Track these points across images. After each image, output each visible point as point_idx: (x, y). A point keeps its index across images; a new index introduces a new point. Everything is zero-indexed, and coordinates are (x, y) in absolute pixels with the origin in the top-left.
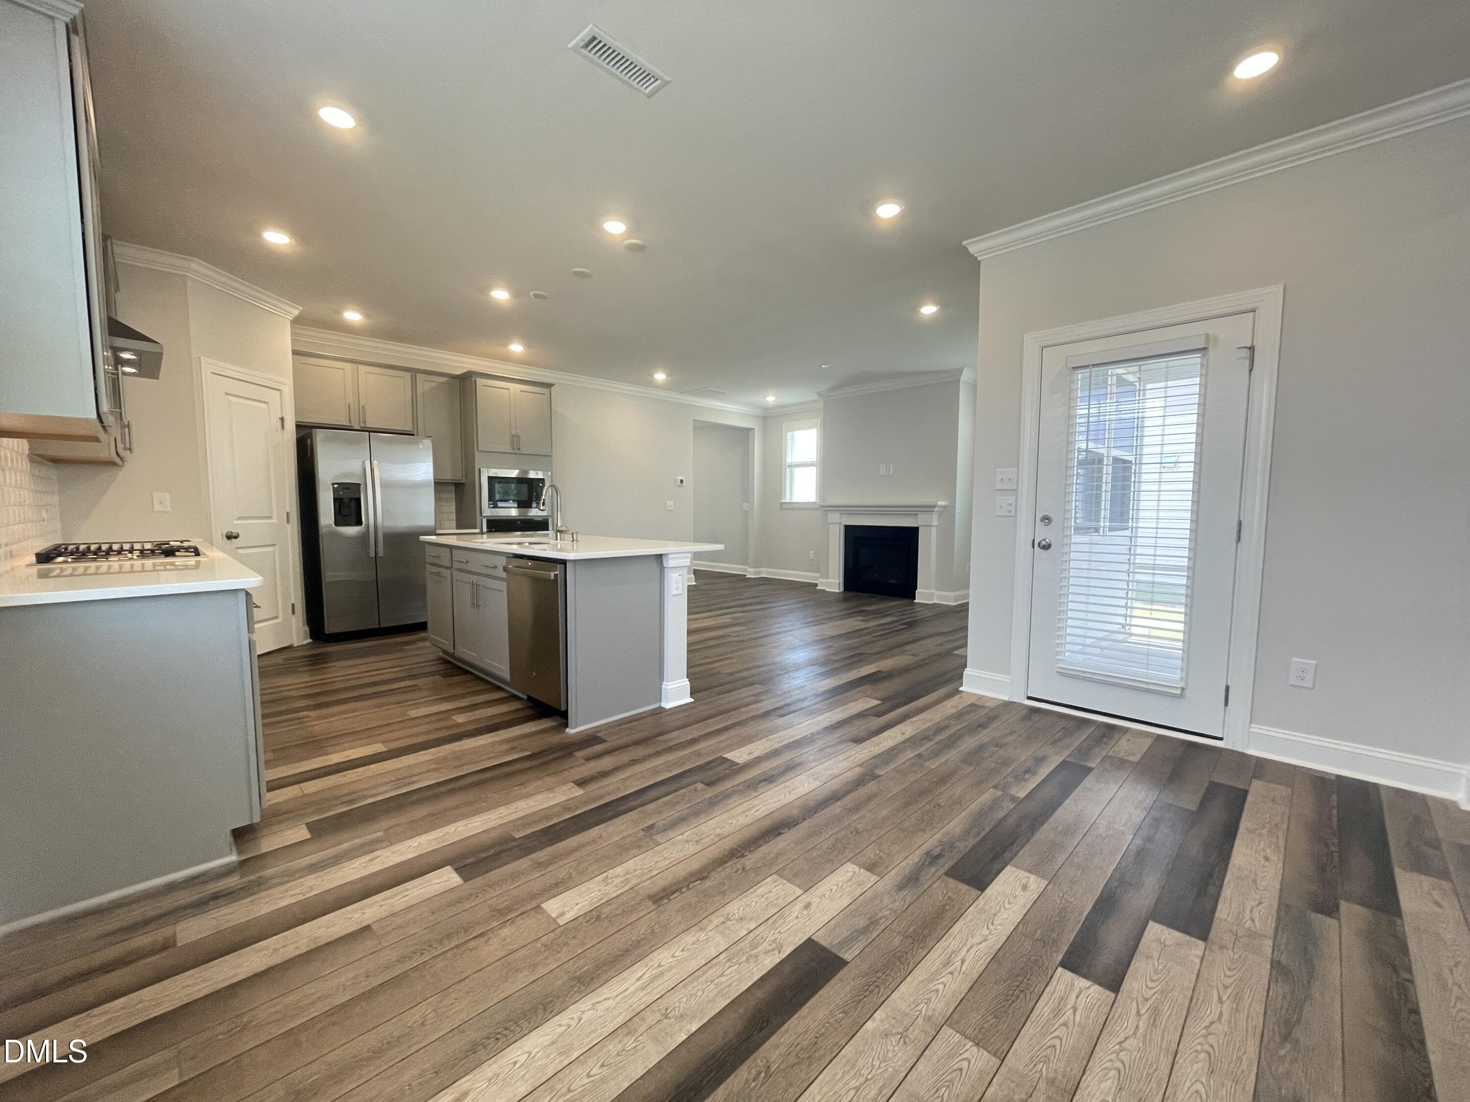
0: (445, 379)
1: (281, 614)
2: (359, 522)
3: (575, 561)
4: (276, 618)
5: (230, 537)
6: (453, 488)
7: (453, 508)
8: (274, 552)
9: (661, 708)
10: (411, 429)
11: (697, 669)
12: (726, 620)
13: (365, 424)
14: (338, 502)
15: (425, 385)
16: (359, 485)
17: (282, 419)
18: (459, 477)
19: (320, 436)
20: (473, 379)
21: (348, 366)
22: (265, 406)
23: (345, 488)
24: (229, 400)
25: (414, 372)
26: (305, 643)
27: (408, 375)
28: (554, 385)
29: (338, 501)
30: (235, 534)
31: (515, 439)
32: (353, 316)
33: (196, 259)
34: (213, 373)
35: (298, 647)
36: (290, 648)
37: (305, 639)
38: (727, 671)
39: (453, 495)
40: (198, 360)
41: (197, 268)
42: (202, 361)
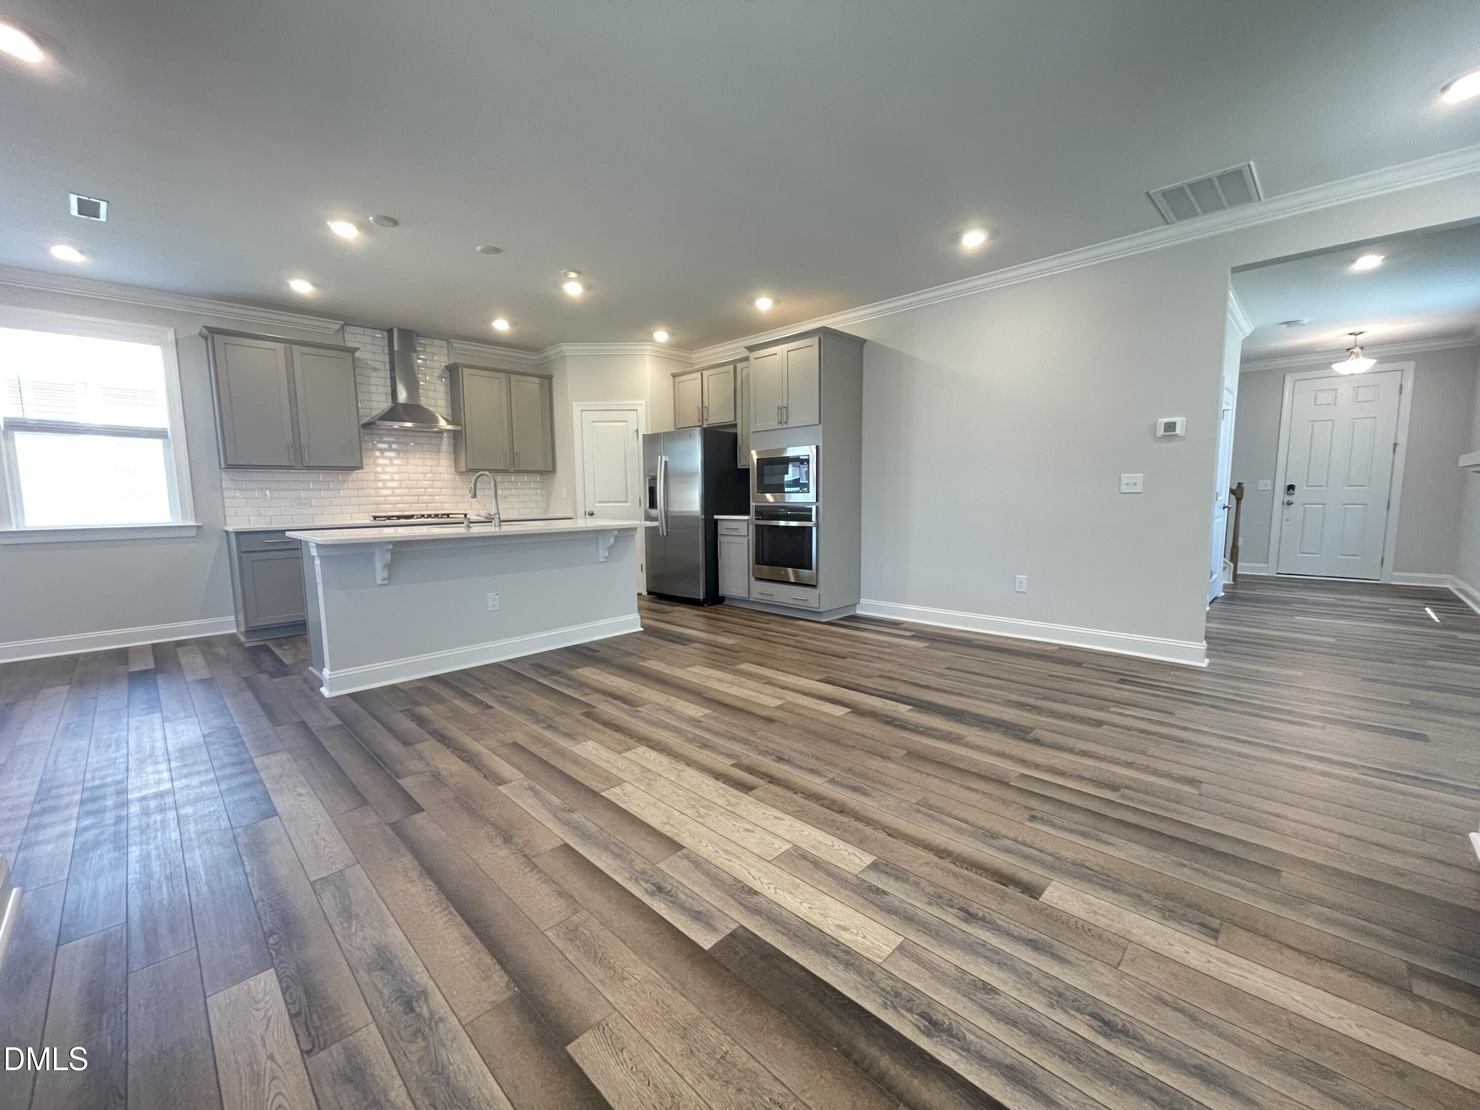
5: (590, 514)
10: (733, 420)
13: (708, 422)
15: (742, 372)
16: (656, 477)
17: (637, 431)
21: (699, 374)
22: (623, 424)
25: (734, 363)
27: (732, 368)
31: (781, 412)
32: (659, 335)
34: (582, 411)
40: (572, 405)
41: (567, 348)
42: (574, 404)
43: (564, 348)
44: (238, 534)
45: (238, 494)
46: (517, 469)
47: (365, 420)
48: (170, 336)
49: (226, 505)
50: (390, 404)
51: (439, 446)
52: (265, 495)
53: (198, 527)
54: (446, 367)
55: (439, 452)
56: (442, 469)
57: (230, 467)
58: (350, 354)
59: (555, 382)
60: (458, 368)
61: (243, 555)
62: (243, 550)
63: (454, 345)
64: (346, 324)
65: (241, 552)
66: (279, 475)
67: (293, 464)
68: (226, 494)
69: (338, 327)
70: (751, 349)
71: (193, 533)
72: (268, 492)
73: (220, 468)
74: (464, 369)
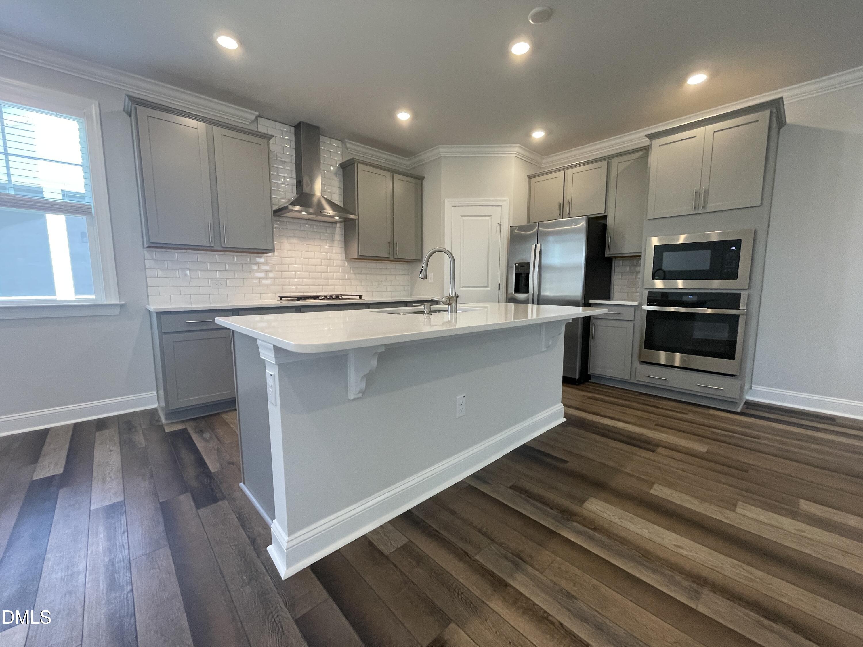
0: (639, 154)
2: (526, 292)
13: (569, 215)
15: (618, 166)
16: (529, 263)
17: (500, 225)
21: (562, 173)
22: (488, 218)
23: (522, 266)
24: (465, 219)
25: (610, 158)
27: (604, 163)
29: (517, 275)
31: (699, 196)
32: (538, 134)
33: (440, 146)
34: (452, 206)
40: (444, 202)
41: (443, 150)
42: (446, 201)
43: (441, 150)
44: (160, 314)
45: (160, 273)
46: (396, 257)
47: (275, 208)
48: (94, 110)
49: (149, 284)
50: (295, 194)
51: (333, 234)
52: (186, 275)
53: (121, 306)
54: (340, 165)
55: (333, 240)
56: (335, 256)
57: (153, 246)
58: (265, 141)
59: (426, 183)
60: (354, 164)
61: (164, 336)
62: (164, 331)
63: (348, 145)
64: (259, 116)
65: (162, 333)
66: (199, 256)
67: (212, 245)
68: (149, 273)
69: (253, 117)
70: (652, 137)
71: (117, 311)
72: (188, 272)
73: (143, 248)
74: (359, 165)
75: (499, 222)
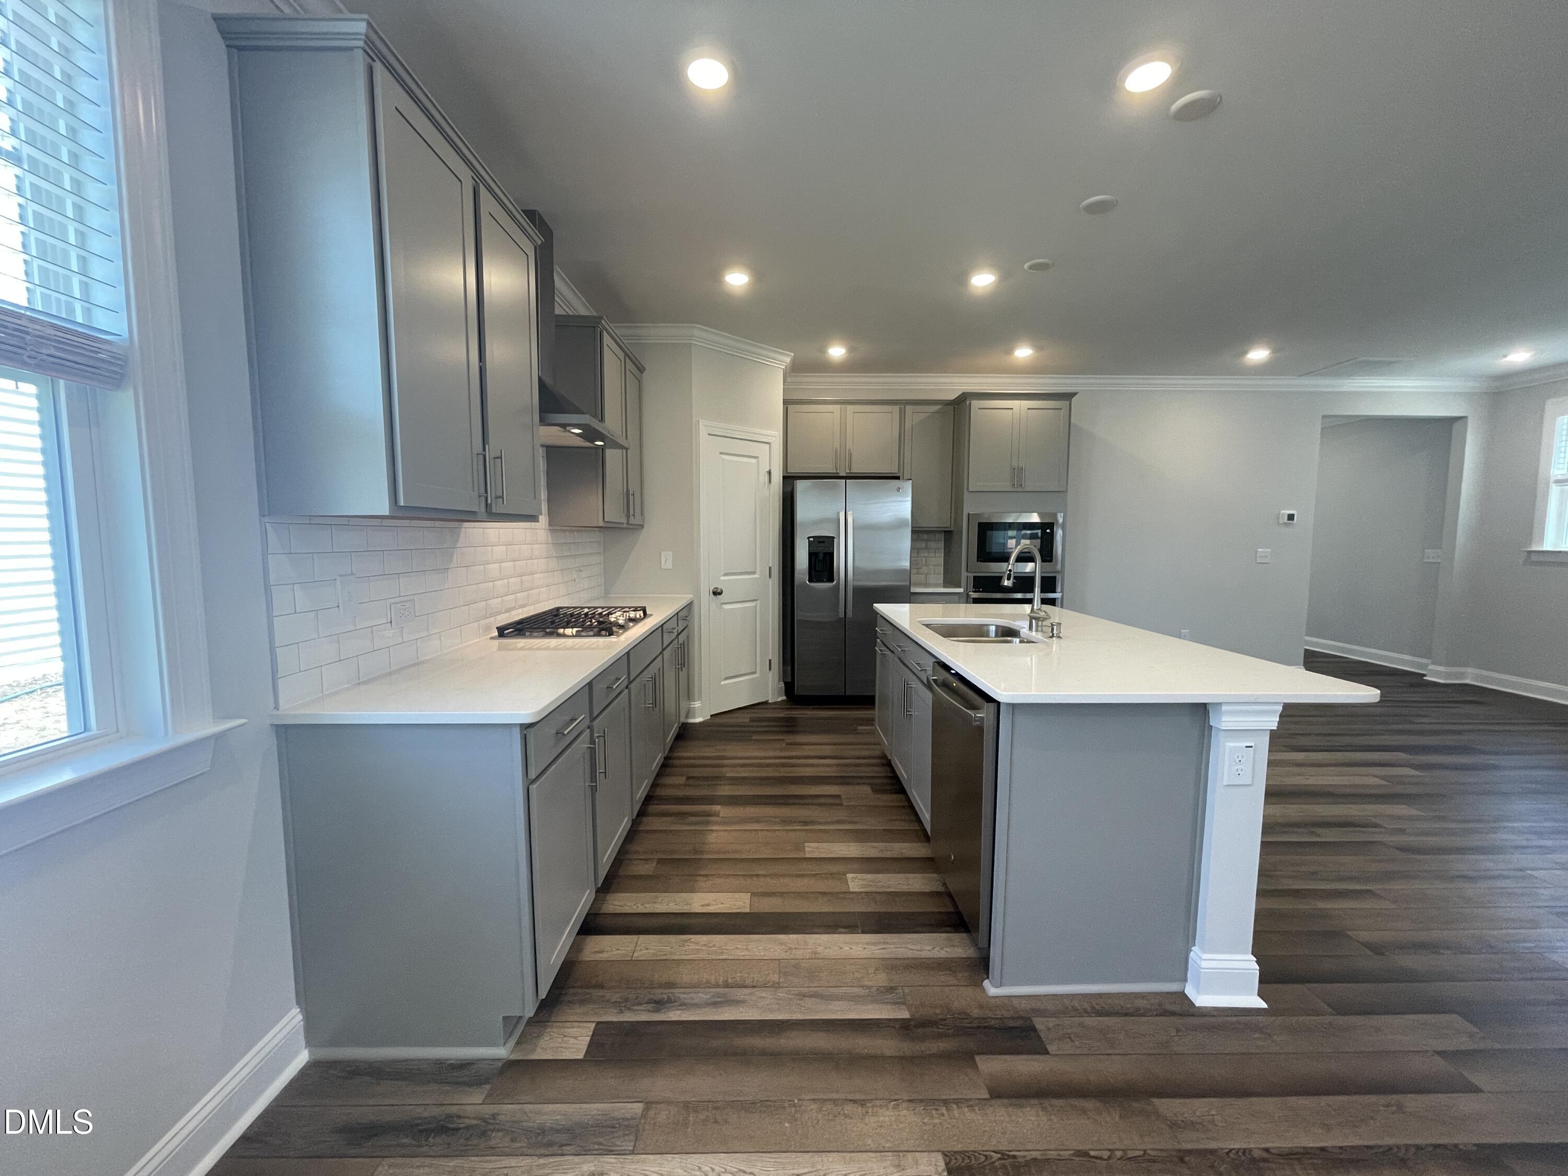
0: (937, 408)
1: (758, 671)
2: (831, 579)
3: (1013, 706)
4: (754, 673)
5: (717, 593)
6: (942, 536)
7: (941, 561)
8: (756, 606)
9: (1182, 996)
10: (897, 471)
11: (1285, 905)
12: (1370, 779)
13: (850, 470)
14: (813, 558)
15: (914, 416)
16: (833, 538)
17: (769, 473)
18: (946, 524)
19: (800, 485)
20: (968, 403)
21: (837, 407)
22: (754, 461)
23: (819, 542)
24: (723, 459)
25: (903, 404)
26: (779, 700)
27: (896, 409)
28: (1075, 394)
29: (812, 555)
30: (719, 591)
31: (1017, 474)
32: (837, 352)
33: (697, 326)
34: (709, 434)
35: (772, 704)
36: (766, 703)
37: (780, 695)
38: (1364, 935)
39: (942, 545)
41: (698, 334)
42: (701, 423)
43: (696, 332)
45: (300, 599)
46: (630, 521)
49: (277, 639)
52: (348, 595)
58: (532, 249)
60: (595, 327)
68: (276, 602)
70: (971, 396)
75: (768, 470)
